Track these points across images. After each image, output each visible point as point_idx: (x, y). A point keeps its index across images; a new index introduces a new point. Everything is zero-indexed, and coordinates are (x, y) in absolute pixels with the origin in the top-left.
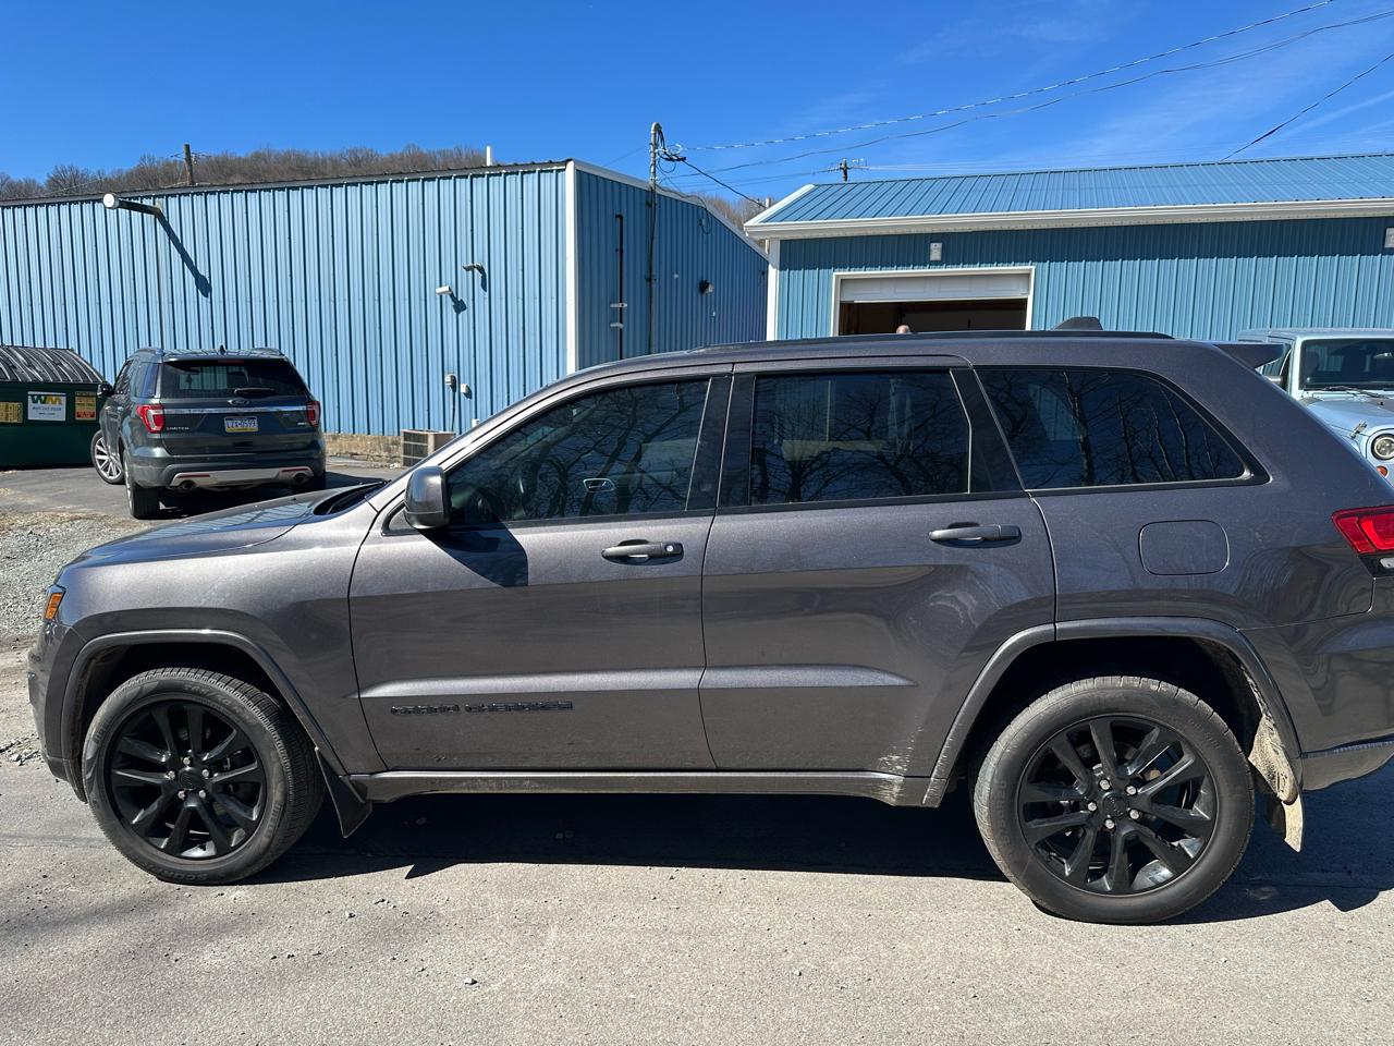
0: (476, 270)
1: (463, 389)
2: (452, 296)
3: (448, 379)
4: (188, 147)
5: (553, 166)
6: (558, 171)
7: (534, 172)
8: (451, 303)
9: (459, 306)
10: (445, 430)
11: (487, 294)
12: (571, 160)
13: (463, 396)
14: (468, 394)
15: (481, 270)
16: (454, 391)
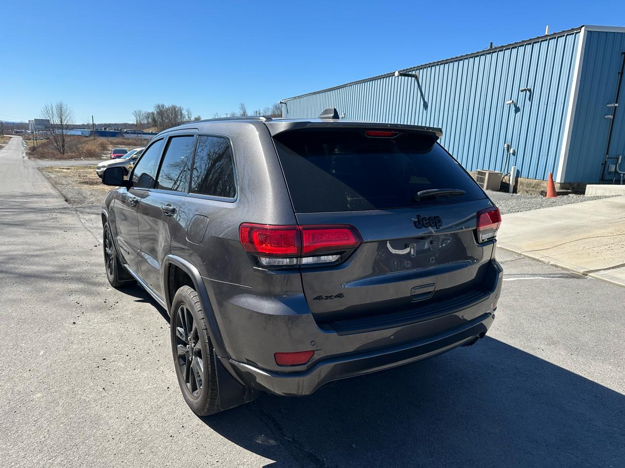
0: (527, 91)
1: (511, 151)
2: (515, 105)
3: (506, 146)
4: (492, 43)
5: (574, 31)
6: (577, 33)
7: (564, 36)
8: (513, 109)
9: (517, 110)
10: (501, 171)
11: (530, 103)
12: (583, 26)
13: (511, 154)
14: (514, 154)
15: (530, 91)
16: (508, 152)
